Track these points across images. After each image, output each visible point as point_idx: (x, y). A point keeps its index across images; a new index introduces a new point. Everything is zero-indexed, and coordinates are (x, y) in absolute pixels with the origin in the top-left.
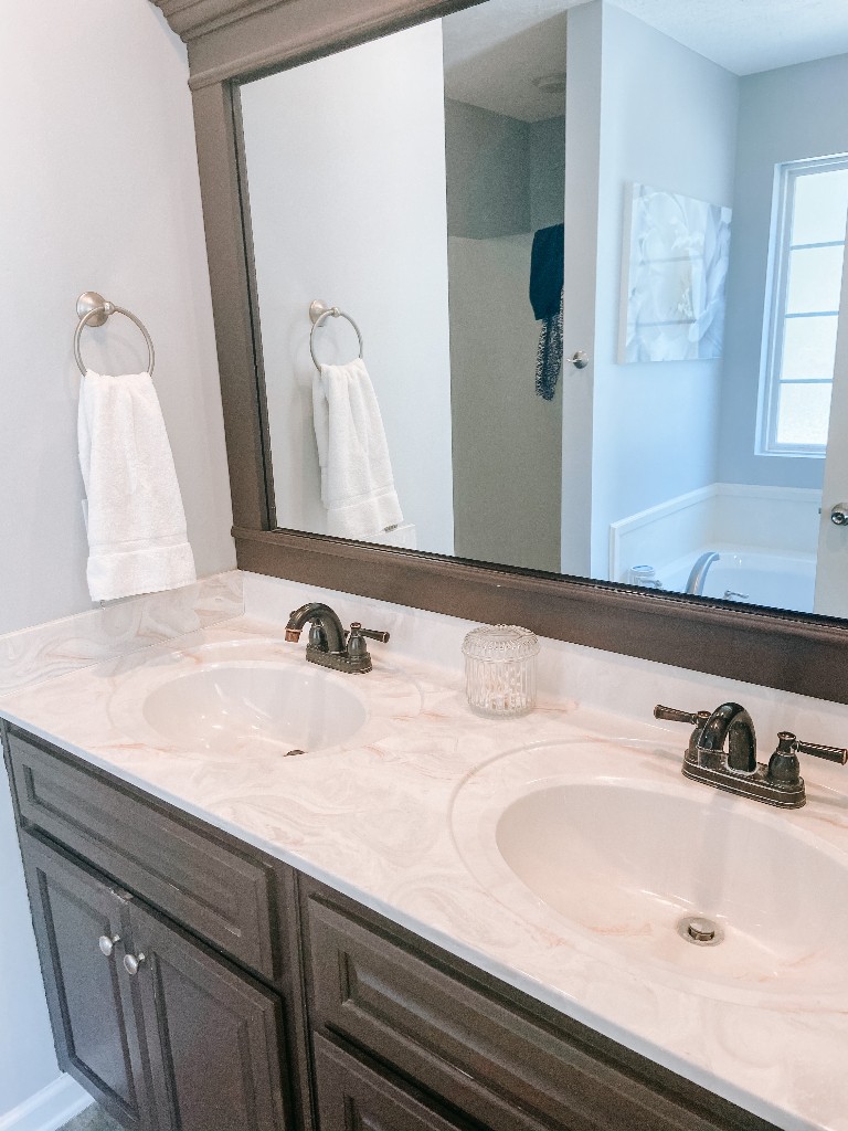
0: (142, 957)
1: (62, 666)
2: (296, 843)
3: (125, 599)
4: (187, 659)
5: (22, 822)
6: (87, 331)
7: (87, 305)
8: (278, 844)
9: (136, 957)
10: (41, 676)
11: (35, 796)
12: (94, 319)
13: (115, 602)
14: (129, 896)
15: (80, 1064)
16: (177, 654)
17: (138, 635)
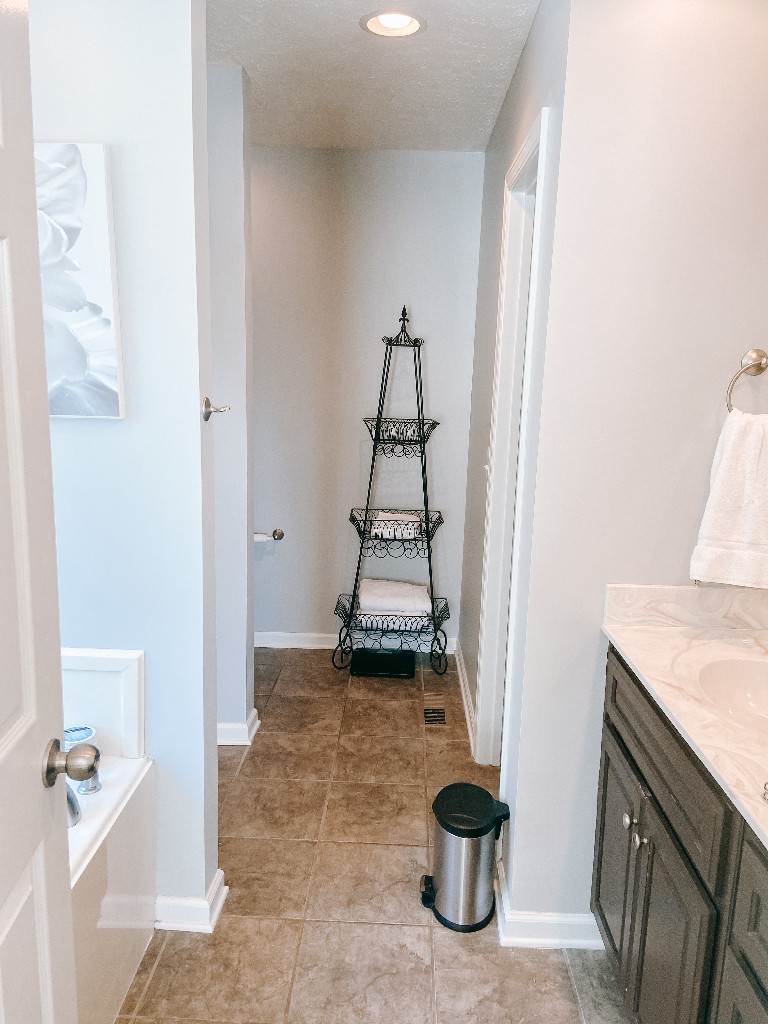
0: (645, 841)
1: (660, 620)
2: (746, 795)
3: (722, 585)
4: (758, 648)
5: (607, 717)
6: (744, 378)
7: (750, 358)
8: (734, 790)
9: (641, 838)
10: (644, 621)
11: (615, 701)
12: (753, 370)
13: (711, 585)
14: (649, 794)
15: (600, 909)
16: (750, 641)
17: (725, 617)
